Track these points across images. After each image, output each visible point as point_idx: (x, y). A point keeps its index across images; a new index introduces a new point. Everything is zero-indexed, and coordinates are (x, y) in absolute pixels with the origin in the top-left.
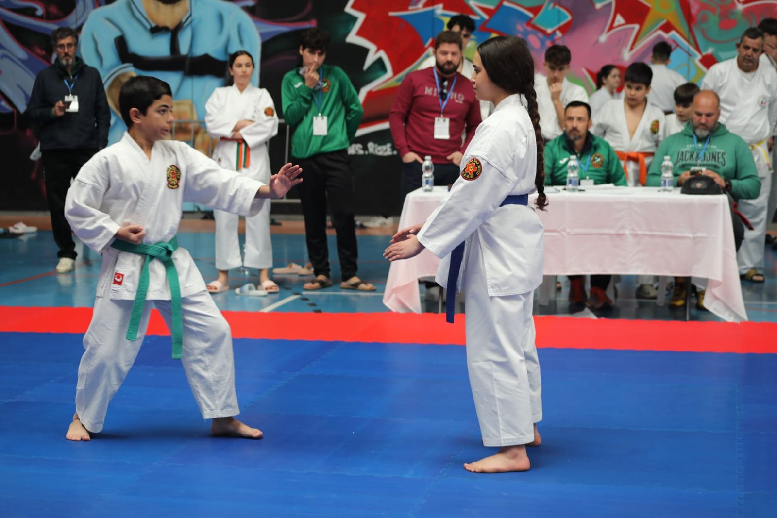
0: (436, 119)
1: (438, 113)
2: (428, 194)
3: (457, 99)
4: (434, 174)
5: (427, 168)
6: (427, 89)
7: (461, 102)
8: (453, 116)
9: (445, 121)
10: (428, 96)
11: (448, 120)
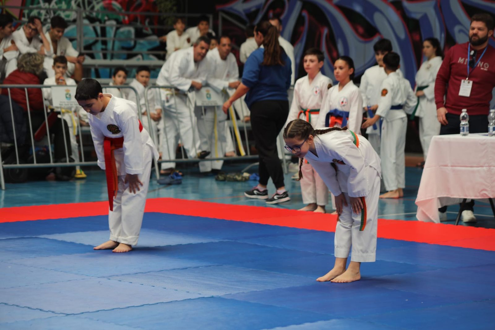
0: (463, 81)
1: (464, 77)
2: (464, 137)
3: (483, 67)
4: (469, 122)
5: (464, 118)
6: (460, 59)
7: (486, 69)
8: (477, 80)
9: (469, 83)
10: (460, 64)
11: (471, 82)
